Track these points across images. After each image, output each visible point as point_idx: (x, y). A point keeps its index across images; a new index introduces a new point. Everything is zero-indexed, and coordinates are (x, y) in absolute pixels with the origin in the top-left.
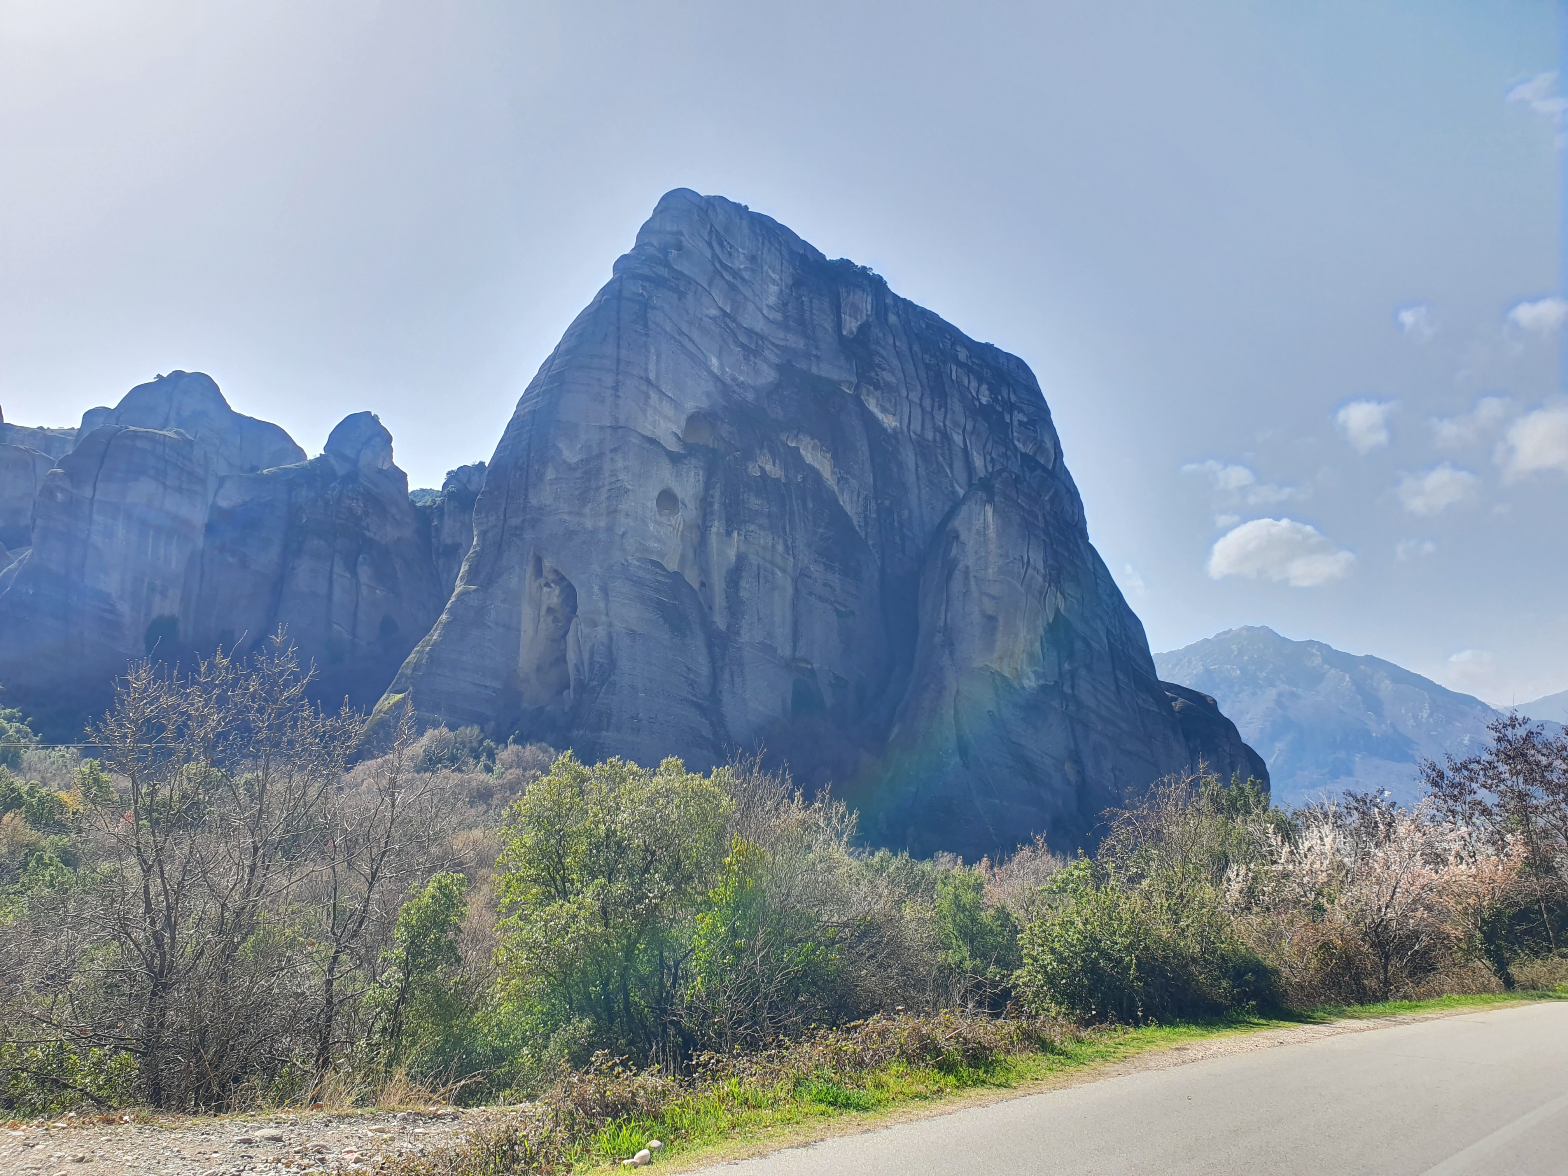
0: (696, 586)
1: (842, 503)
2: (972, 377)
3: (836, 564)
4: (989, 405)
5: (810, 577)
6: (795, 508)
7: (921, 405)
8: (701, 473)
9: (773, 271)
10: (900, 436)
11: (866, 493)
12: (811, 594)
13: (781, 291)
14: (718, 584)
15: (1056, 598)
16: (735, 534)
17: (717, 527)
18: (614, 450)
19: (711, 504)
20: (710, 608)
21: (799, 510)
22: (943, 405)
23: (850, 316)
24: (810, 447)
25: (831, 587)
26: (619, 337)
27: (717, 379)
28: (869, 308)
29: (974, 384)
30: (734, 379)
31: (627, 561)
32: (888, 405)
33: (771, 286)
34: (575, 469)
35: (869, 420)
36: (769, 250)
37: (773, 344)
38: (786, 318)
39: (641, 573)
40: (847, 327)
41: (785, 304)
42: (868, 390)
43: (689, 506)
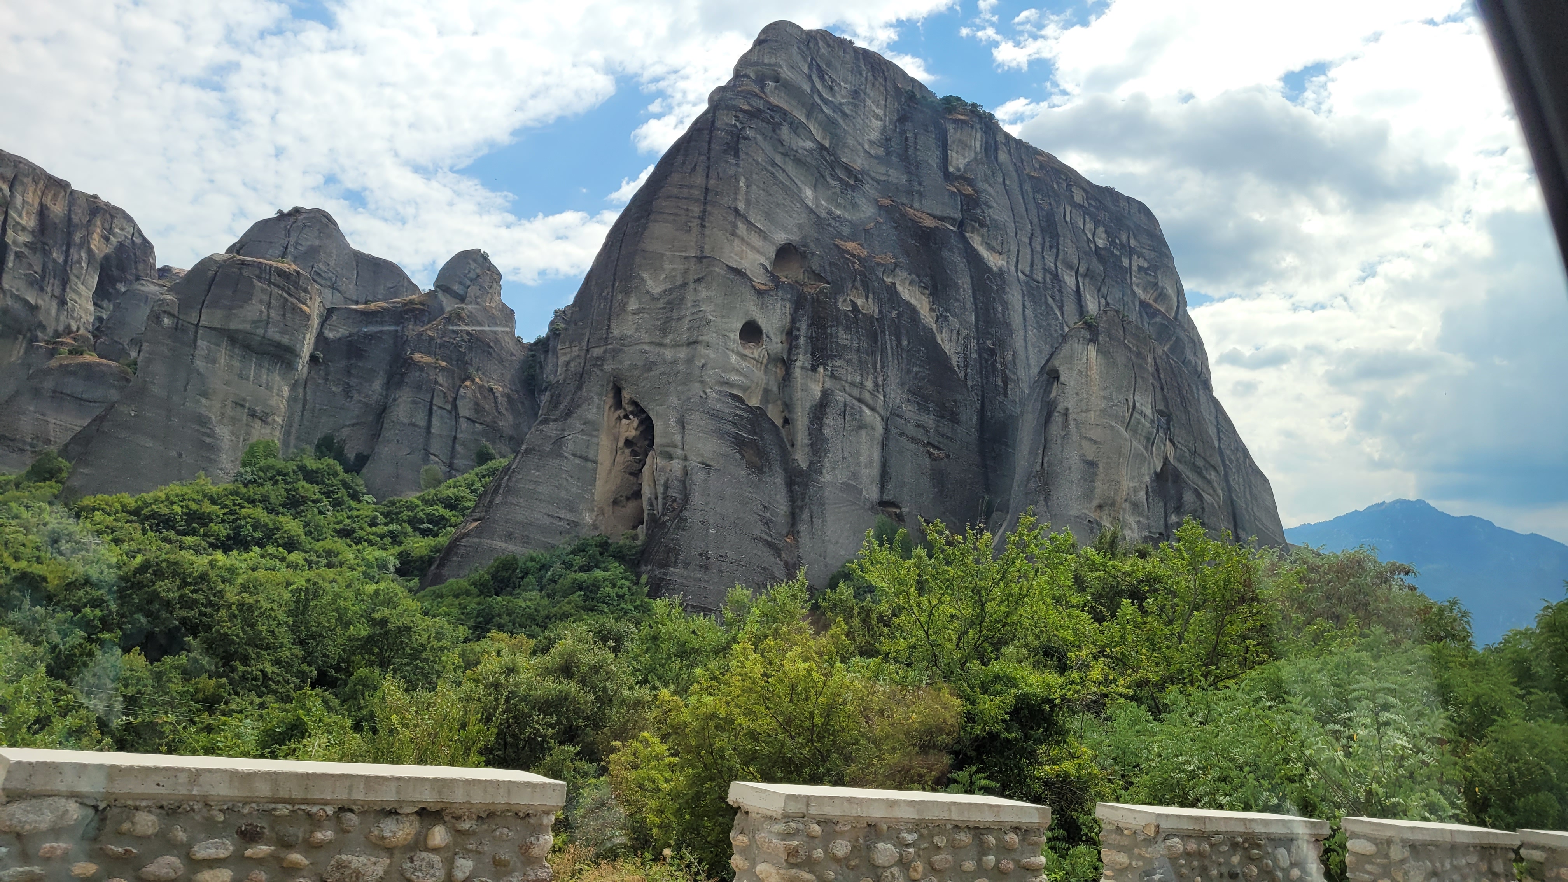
0: (779, 422)
1: (940, 341)
2: (1088, 219)
3: (931, 405)
4: (1105, 248)
5: (901, 417)
6: (888, 345)
7: (1030, 244)
8: (788, 306)
9: (878, 106)
10: (1006, 275)
11: (966, 332)
12: (902, 434)
13: (885, 127)
14: (802, 421)
15: (1165, 445)
16: (821, 369)
17: (802, 360)
18: (698, 281)
19: (797, 338)
20: (793, 446)
21: (892, 348)
22: (1055, 246)
23: (957, 152)
24: (907, 283)
25: (924, 427)
26: (708, 168)
27: (811, 211)
28: (978, 145)
29: (1090, 226)
30: (830, 213)
31: (705, 393)
32: (993, 243)
33: (874, 120)
34: (658, 299)
35: (973, 258)
36: (873, 85)
37: (873, 179)
38: (888, 153)
39: (719, 406)
40: (954, 163)
41: (888, 140)
42: (973, 227)
43: (774, 339)
